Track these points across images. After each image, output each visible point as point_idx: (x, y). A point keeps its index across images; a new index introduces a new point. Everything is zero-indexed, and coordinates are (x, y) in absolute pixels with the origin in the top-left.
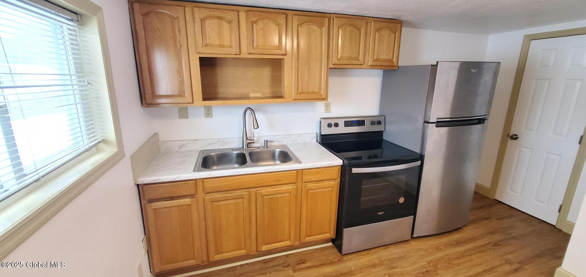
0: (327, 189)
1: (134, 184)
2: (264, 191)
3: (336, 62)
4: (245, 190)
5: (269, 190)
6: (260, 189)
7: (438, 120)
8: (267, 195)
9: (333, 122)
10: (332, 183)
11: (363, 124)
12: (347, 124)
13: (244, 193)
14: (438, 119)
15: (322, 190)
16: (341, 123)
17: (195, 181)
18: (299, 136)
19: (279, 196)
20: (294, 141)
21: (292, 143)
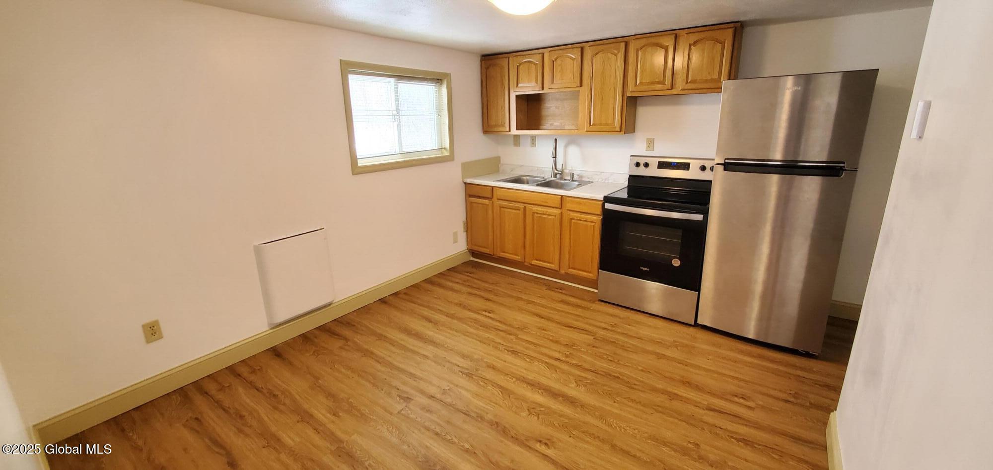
0: (589, 224)
1: (462, 183)
2: (535, 208)
3: (634, 89)
4: (522, 204)
5: (540, 209)
6: (532, 206)
7: (726, 161)
8: (537, 213)
9: (642, 161)
10: (595, 218)
11: (687, 168)
12: (662, 165)
13: (522, 206)
14: (726, 159)
15: (585, 223)
16: (654, 163)
17: (491, 188)
18: (611, 175)
19: (546, 216)
20: (605, 180)
21: (603, 181)
